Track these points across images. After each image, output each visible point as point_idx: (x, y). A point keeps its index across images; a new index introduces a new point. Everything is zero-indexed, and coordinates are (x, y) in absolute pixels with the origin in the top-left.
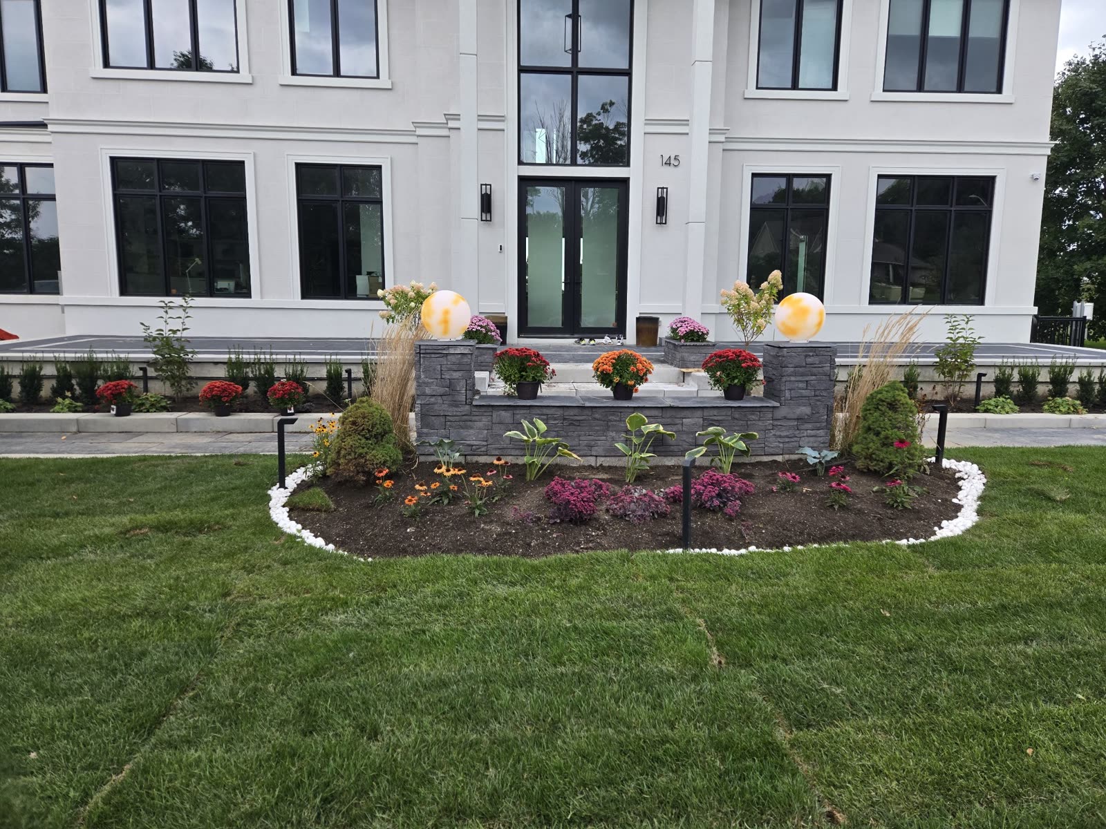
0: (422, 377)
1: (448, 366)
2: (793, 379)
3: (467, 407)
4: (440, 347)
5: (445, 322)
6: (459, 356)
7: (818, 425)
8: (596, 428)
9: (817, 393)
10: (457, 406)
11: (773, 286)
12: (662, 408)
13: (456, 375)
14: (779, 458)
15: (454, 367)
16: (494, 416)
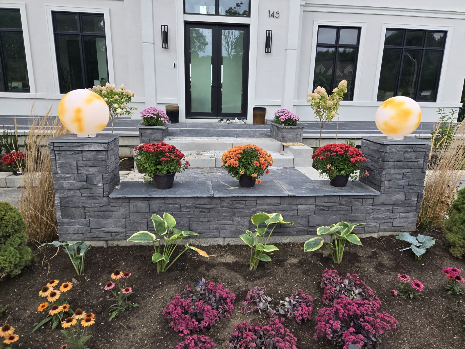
0: (59, 172)
1: (84, 162)
2: (392, 171)
3: (105, 199)
4: (75, 145)
5: (78, 120)
6: (94, 153)
7: (409, 209)
8: (224, 214)
9: (411, 183)
10: (95, 199)
11: (342, 90)
12: (281, 197)
13: (92, 170)
14: (375, 235)
15: (90, 163)
16: (131, 206)
